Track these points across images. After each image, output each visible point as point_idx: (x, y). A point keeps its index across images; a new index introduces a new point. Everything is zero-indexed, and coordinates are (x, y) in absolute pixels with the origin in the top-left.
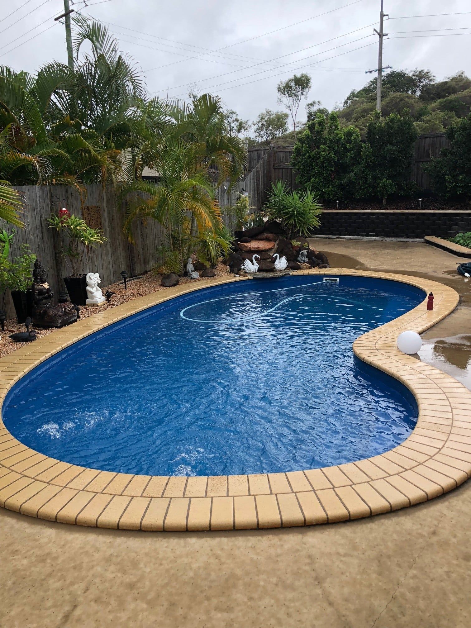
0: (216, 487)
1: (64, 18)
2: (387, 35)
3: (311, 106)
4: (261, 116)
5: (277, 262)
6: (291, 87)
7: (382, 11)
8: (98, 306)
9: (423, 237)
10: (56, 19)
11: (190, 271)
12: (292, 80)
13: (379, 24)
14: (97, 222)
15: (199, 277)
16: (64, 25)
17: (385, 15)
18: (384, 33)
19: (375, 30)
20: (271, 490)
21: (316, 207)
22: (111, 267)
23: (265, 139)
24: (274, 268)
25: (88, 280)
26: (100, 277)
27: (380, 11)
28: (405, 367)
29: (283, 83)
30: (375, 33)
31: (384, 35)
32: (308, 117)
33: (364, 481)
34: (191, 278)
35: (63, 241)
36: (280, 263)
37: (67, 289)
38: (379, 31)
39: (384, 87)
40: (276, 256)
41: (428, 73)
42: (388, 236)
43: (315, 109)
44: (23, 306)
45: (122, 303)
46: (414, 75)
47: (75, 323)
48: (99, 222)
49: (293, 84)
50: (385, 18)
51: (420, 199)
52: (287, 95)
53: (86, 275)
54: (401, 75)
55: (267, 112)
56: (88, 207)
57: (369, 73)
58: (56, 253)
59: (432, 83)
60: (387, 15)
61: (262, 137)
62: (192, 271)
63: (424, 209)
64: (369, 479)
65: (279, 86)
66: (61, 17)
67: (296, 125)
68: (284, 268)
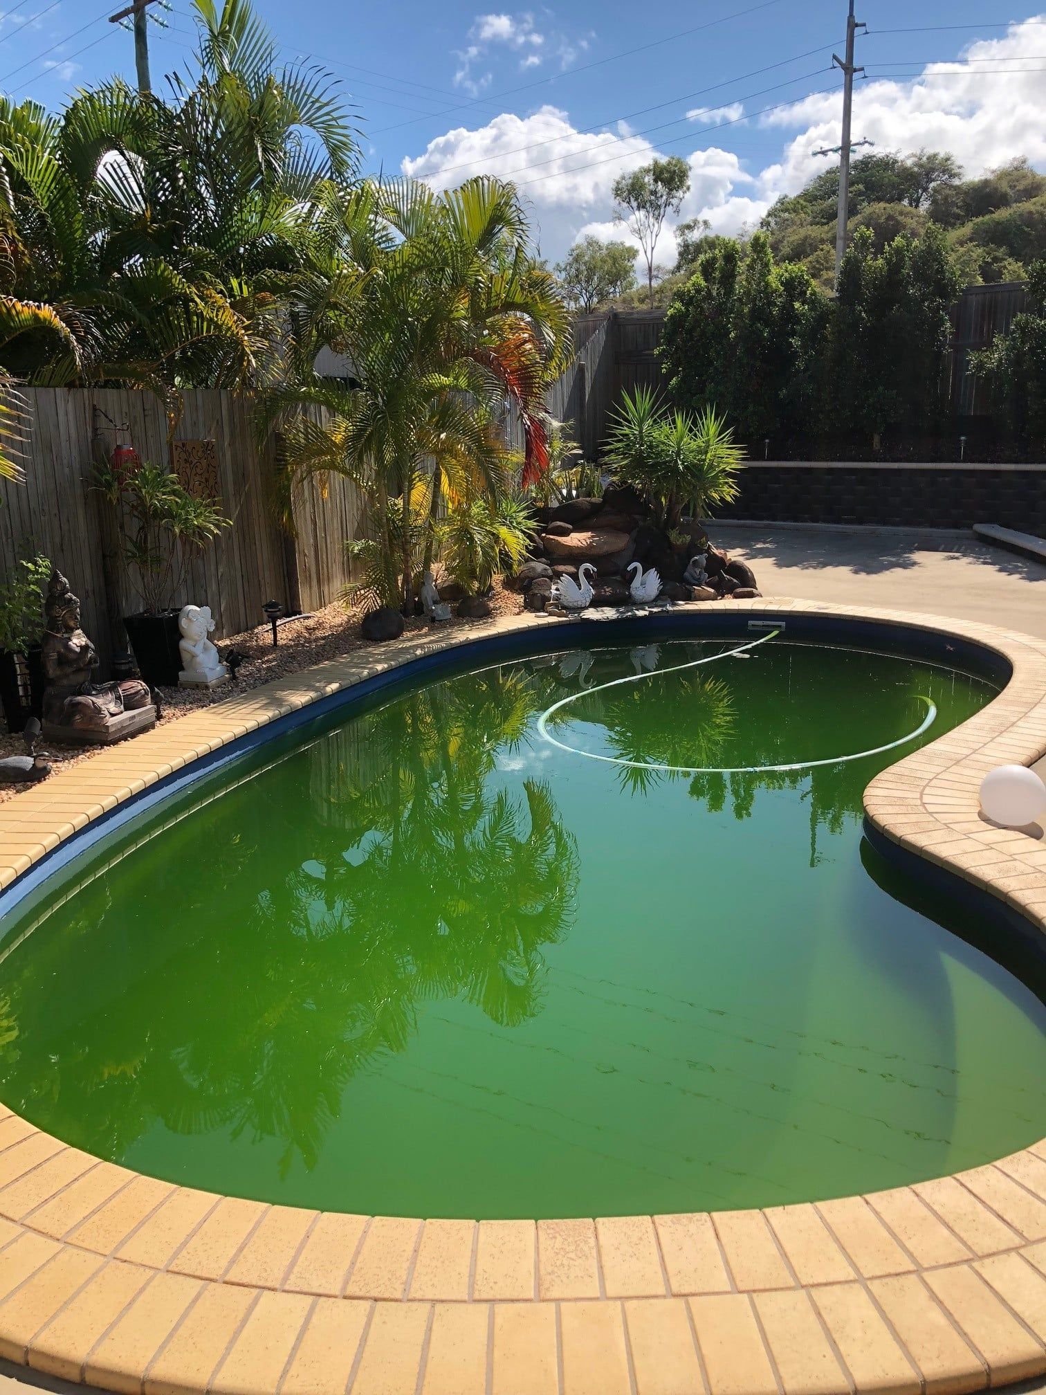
0: (565, 1262)
1: (132, 16)
2: (862, 69)
3: (686, 231)
4: (575, 253)
5: (636, 582)
6: (642, 186)
7: (851, 15)
8: (207, 687)
9: (970, 527)
10: (114, 19)
11: (430, 602)
12: (647, 171)
13: (844, 45)
14: (207, 480)
15: (450, 616)
16: (132, 34)
17: (857, 25)
18: (856, 65)
19: (835, 57)
20: (732, 1278)
21: (729, 452)
22: (240, 590)
23: (583, 304)
24: (630, 595)
25: (183, 623)
26: (213, 617)
27: (848, 14)
28: (1017, 863)
29: (627, 177)
30: (836, 64)
31: (855, 70)
32: (681, 254)
33: (1003, 1247)
34: (433, 620)
35: (122, 527)
36: (643, 584)
37: (133, 646)
38: (844, 61)
39: (851, 189)
40: (635, 569)
41: (947, 159)
42: (885, 523)
43: (696, 236)
44: (20, 688)
45: (267, 681)
46: (916, 164)
47: (152, 732)
48: (211, 482)
49: (649, 179)
50: (858, 31)
51: (963, 438)
52: (634, 204)
53: (180, 610)
54: (887, 164)
55: (589, 243)
56: (184, 445)
57: (820, 155)
58: (104, 556)
59: (956, 182)
60: (864, 25)
61: (577, 300)
62: (435, 603)
63: (972, 461)
64: (1017, 1241)
65: (618, 183)
66: (125, 13)
67: (654, 273)
68: (653, 597)
